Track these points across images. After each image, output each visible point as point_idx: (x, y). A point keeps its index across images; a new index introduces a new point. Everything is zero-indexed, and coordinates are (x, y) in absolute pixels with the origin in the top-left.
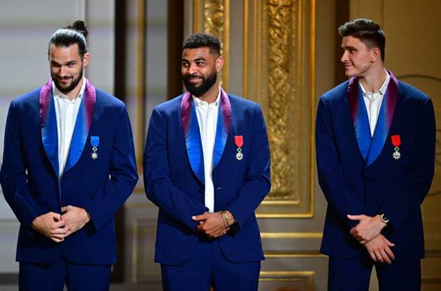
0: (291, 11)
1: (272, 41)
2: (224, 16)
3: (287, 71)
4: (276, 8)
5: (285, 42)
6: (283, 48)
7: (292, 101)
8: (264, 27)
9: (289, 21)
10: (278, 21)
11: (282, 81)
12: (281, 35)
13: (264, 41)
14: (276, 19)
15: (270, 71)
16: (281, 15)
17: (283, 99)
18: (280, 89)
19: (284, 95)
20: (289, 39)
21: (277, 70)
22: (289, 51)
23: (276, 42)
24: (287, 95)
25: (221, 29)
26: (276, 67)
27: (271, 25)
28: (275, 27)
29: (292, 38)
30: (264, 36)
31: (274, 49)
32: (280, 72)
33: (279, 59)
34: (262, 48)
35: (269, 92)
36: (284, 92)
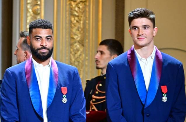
0: (85, 5)
1: (73, 25)
2: (40, 8)
3: (83, 45)
4: (76, 3)
5: (82, 26)
6: (80, 30)
7: (86, 66)
8: (67, 16)
9: (84, 12)
10: (77, 12)
11: (80, 52)
12: (79, 21)
13: (68, 25)
14: (75, 10)
15: (71, 45)
16: (79, 8)
17: (80, 64)
18: (78, 58)
19: (81, 61)
20: (84, 23)
21: (76, 44)
22: (84, 32)
23: (75, 26)
24: (83, 61)
25: (38, 17)
26: (75, 43)
27: (72, 15)
28: (75, 16)
29: (86, 23)
30: (67, 22)
31: (74, 30)
32: (78, 46)
33: (77, 37)
34: (66, 30)
35: (71, 59)
36: (80, 59)
